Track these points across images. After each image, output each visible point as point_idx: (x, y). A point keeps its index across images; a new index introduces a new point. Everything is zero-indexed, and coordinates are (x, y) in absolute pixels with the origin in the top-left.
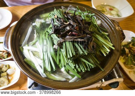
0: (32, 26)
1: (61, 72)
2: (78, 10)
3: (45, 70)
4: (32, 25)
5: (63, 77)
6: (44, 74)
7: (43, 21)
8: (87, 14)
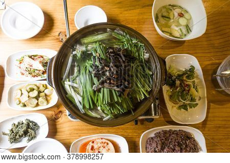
0: (72, 55)
1: (98, 110)
2: (126, 34)
3: (84, 107)
4: (72, 53)
5: (99, 114)
6: (83, 110)
7: (84, 49)
8: (136, 42)
